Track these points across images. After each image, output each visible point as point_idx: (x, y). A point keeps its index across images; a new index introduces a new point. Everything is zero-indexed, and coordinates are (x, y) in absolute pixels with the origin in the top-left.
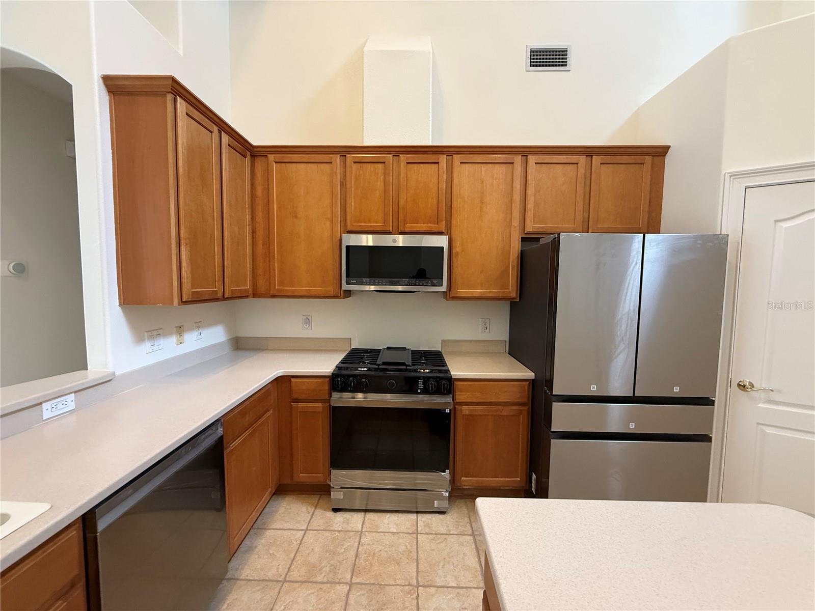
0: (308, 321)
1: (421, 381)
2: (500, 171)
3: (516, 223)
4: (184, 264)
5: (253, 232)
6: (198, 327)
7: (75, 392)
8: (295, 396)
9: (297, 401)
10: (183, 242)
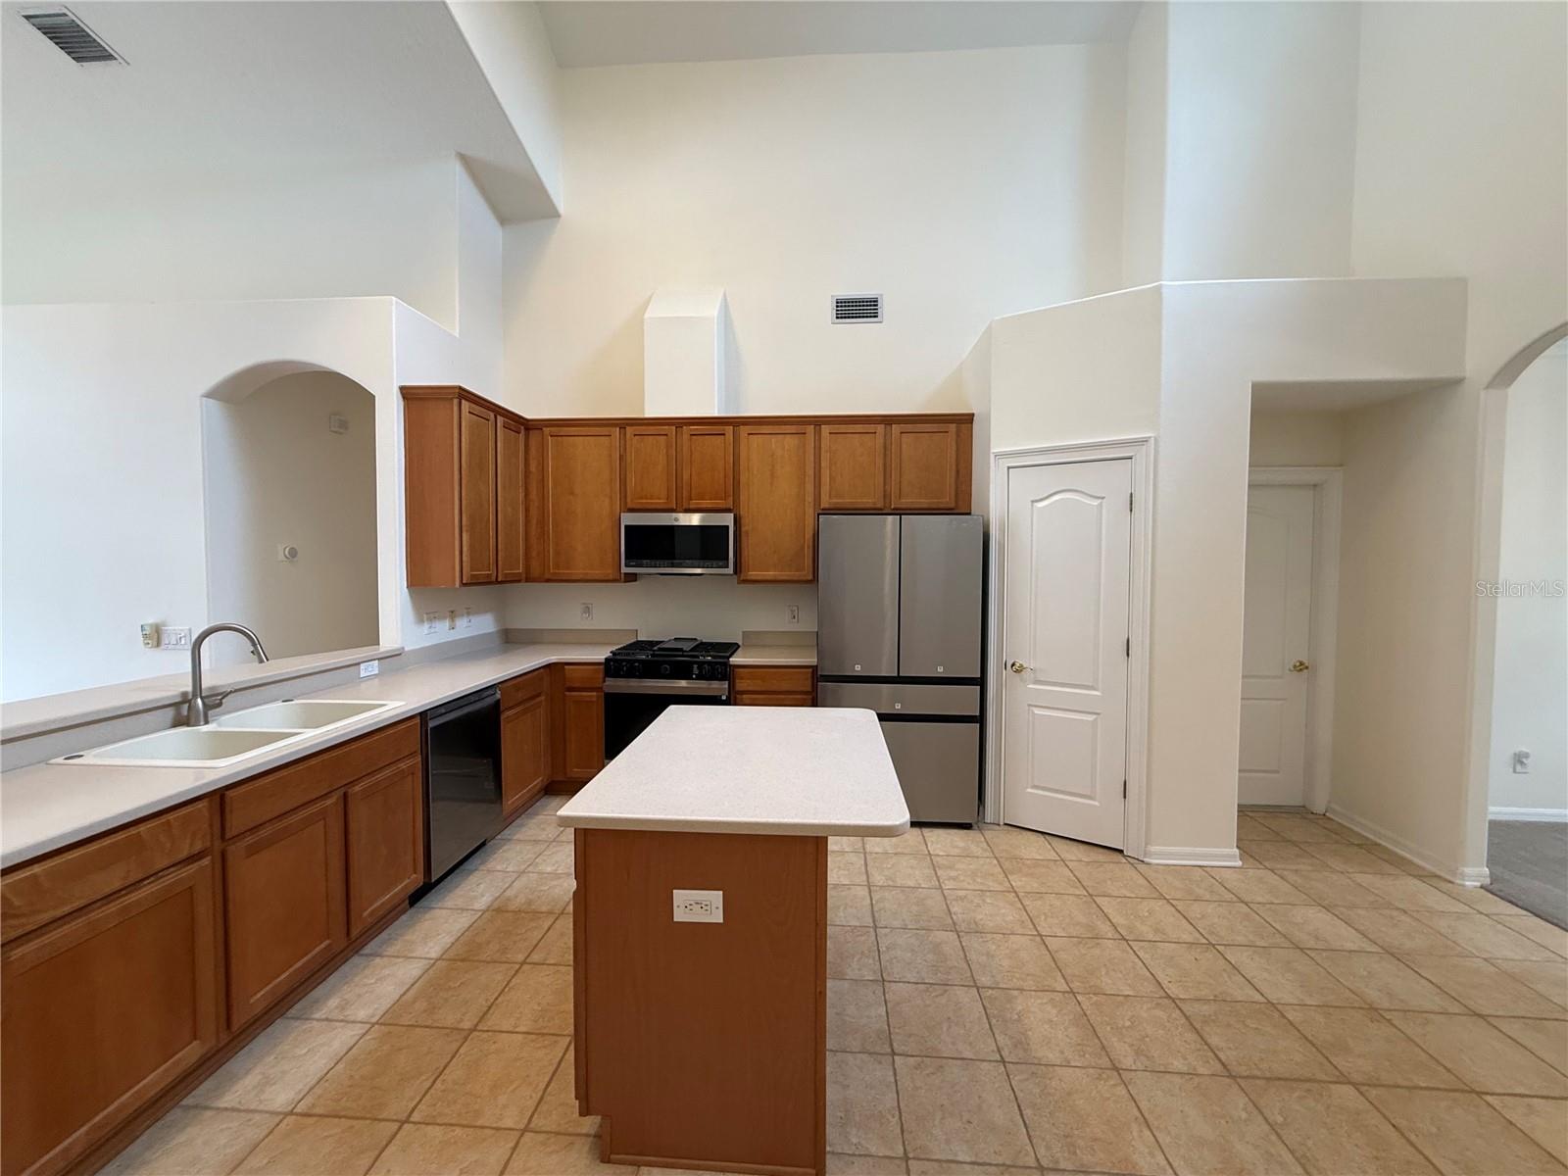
0: (587, 610)
1: (695, 666)
2: (791, 442)
3: (810, 499)
4: (465, 549)
5: (527, 510)
6: (468, 614)
7: (379, 659)
8: (568, 684)
9: (571, 689)
10: (464, 529)
